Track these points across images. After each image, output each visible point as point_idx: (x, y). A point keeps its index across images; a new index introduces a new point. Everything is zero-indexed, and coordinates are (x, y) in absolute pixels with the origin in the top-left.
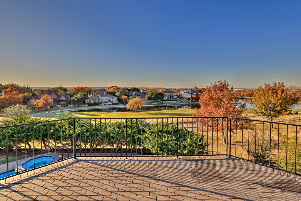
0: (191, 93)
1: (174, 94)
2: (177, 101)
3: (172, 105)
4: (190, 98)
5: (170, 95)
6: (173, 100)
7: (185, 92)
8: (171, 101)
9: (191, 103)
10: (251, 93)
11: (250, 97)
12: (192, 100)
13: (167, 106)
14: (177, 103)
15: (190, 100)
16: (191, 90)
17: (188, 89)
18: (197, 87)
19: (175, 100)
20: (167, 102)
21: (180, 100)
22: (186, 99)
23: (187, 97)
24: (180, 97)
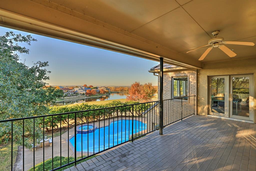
0: (84, 89)
1: (71, 91)
2: (74, 97)
3: (70, 100)
4: (85, 94)
5: (67, 92)
6: (71, 96)
7: (79, 89)
8: (69, 97)
9: (86, 97)
10: (122, 89)
11: (122, 91)
12: (86, 95)
13: (65, 102)
14: (75, 98)
15: (85, 95)
16: (84, 88)
17: (82, 87)
18: (86, 85)
19: (73, 96)
20: (65, 98)
21: (77, 96)
22: (81, 95)
23: (82, 93)
24: (76, 93)
